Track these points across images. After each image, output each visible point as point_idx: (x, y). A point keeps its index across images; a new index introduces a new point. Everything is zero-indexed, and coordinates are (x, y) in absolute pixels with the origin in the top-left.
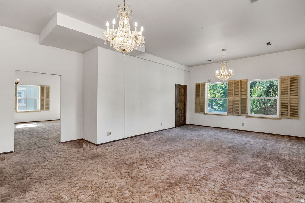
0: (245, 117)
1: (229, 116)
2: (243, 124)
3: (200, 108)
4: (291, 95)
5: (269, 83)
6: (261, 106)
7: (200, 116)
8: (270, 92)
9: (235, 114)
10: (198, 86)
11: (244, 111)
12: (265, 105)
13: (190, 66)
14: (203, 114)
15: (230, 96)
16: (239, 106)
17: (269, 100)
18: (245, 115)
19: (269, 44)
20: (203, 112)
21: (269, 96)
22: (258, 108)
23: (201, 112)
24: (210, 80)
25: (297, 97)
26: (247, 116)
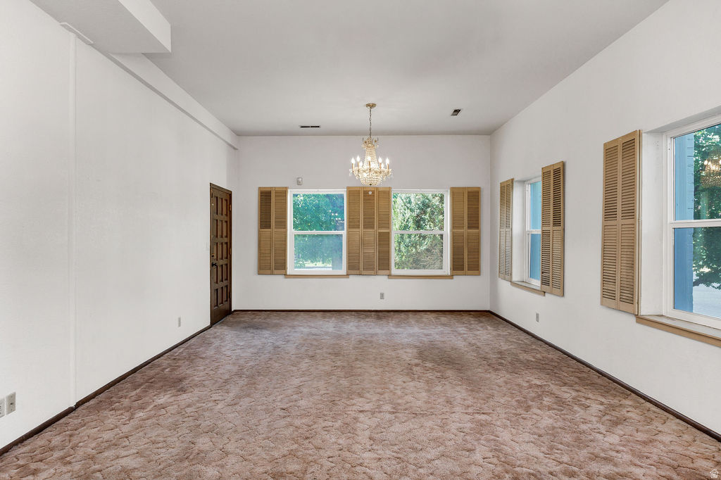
0: (387, 277)
1: (351, 277)
2: (382, 296)
3: (272, 261)
4: (469, 228)
5: (422, 200)
6: (408, 251)
7: (274, 282)
8: (424, 220)
9: (365, 272)
10: (266, 197)
11: (383, 264)
12: (416, 248)
13: (239, 134)
14: (281, 278)
15: (353, 227)
16: (373, 251)
17: (424, 237)
18: (387, 272)
19: (457, 112)
20: (283, 271)
21: (422, 228)
22: (402, 256)
23: (275, 272)
24: (300, 179)
25: (477, 231)
26: (390, 276)
